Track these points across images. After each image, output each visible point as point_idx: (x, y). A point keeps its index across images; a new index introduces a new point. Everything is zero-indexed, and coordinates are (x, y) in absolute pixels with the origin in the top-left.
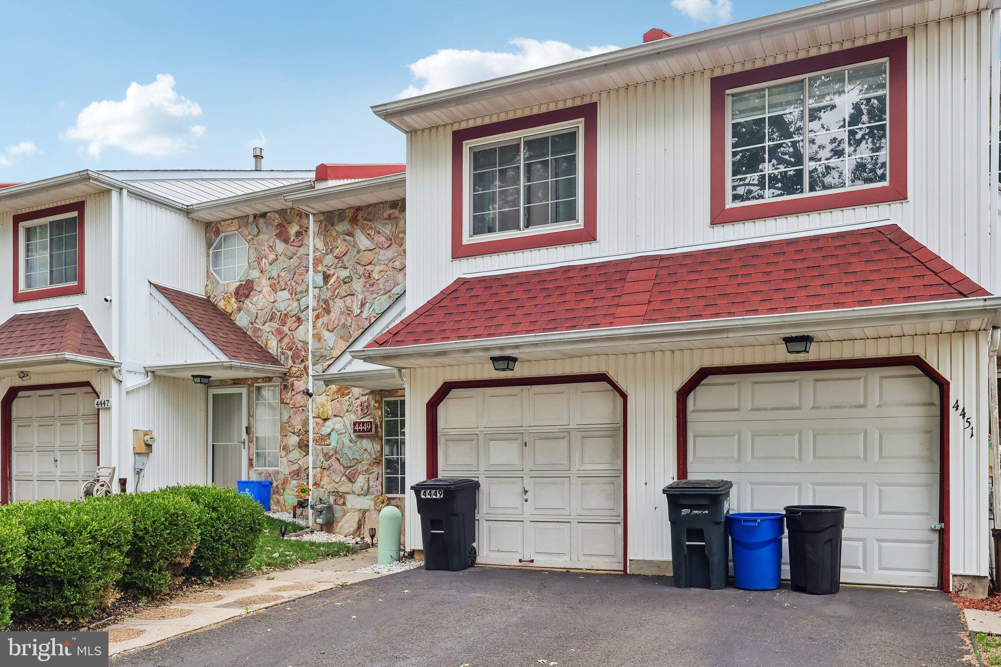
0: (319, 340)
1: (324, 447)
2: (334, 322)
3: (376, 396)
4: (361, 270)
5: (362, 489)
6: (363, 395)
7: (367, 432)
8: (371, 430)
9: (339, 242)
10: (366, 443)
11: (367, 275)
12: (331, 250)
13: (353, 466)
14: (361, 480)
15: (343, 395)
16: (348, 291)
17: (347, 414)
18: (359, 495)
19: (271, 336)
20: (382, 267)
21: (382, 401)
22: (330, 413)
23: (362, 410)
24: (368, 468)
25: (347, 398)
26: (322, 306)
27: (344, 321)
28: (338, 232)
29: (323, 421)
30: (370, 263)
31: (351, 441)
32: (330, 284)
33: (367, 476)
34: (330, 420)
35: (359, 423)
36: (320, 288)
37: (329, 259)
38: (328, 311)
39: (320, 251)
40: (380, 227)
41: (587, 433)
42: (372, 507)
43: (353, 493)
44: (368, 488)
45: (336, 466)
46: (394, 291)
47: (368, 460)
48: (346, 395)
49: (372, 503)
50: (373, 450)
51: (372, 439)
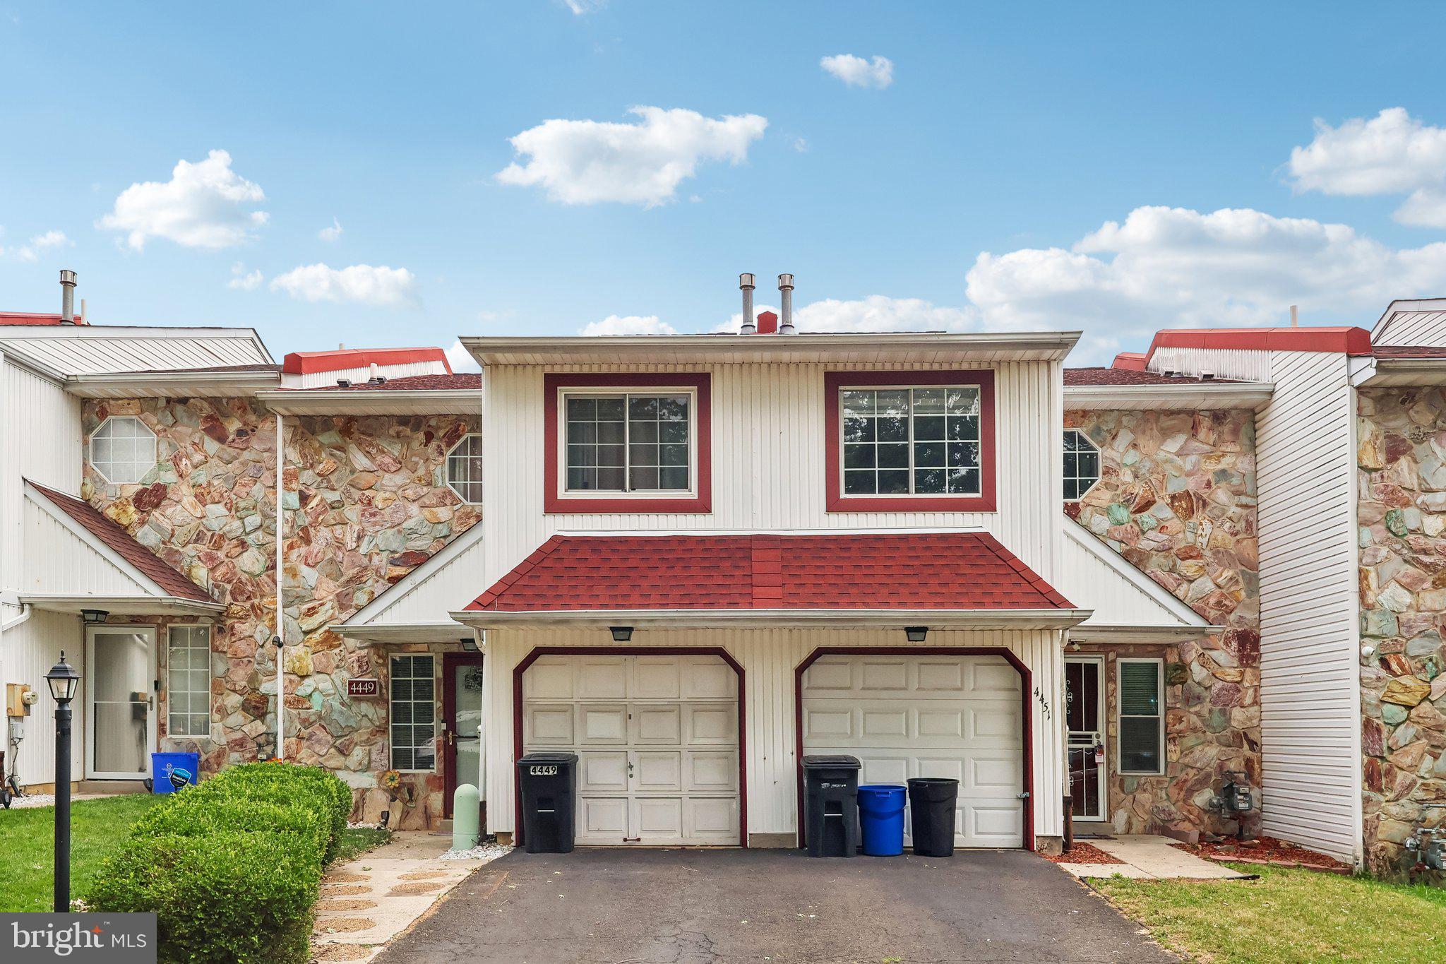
0: (294, 576)
1: (301, 711)
2: (316, 556)
3: (379, 650)
4: (356, 494)
5: (360, 764)
6: (360, 648)
7: (368, 693)
8: (374, 692)
9: (324, 455)
10: (365, 707)
11: (365, 502)
12: (312, 465)
13: (346, 736)
14: (358, 753)
15: (331, 647)
16: (338, 518)
17: (337, 671)
18: (355, 771)
19: (196, 562)
20: (388, 495)
21: (388, 657)
22: (311, 668)
23: (359, 666)
24: (369, 738)
25: (337, 651)
26: (298, 534)
27: (331, 555)
28: (322, 445)
29: (299, 679)
30: (370, 488)
31: (342, 704)
32: (310, 507)
33: (368, 748)
34: (311, 678)
35: (357, 683)
36: (295, 511)
37: (308, 476)
38: (308, 541)
39: (294, 464)
40: (384, 444)
41: (699, 707)
42: (375, 786)
43: (347, 768)
44: (370, 762)
45: (321, 735)
46: (405, 525)
47: (368, 728)
48: (336, 648)
49: (375, 781)
50: (375, 716)
51: (375, 702)
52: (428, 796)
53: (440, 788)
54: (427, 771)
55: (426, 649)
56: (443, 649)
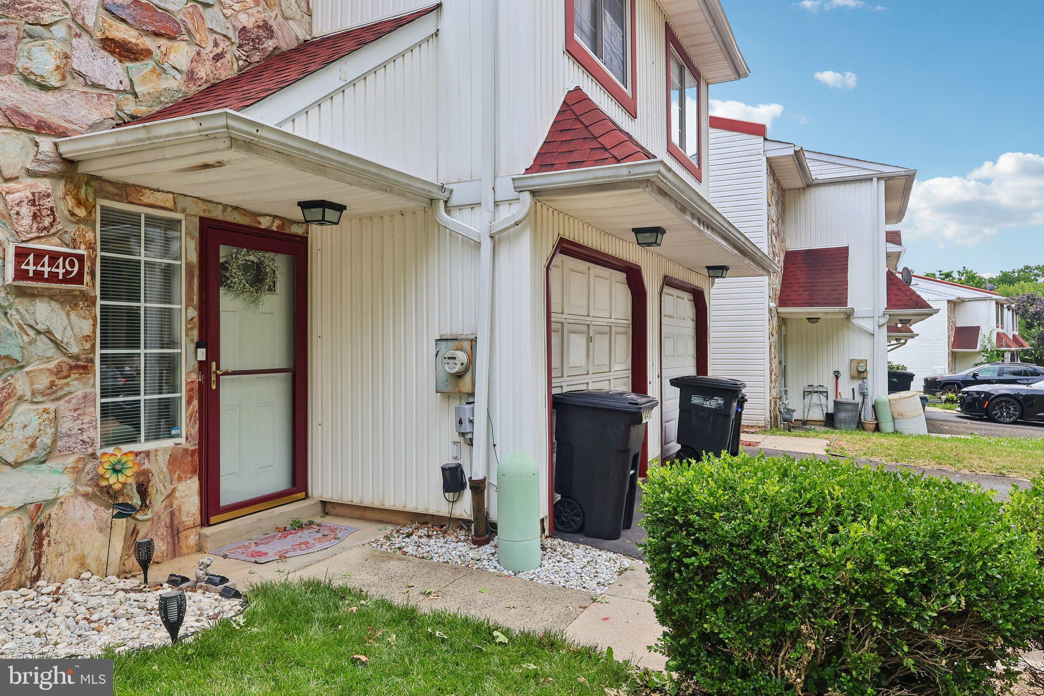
3: (78, 187)
5: (34, 446)
7: (65, 280)
8: (79, 279)
10: (48, 314)
14: (27, 422)
21: (94, 206)
23: (36, 217)
24: (51, 385)
33: (49, 407)
35: (35, 255)
42: (66, 491)
44: (54, 441)
47: (51, 360)
49: (66, 481)
50: (69, 332)
51: (70, 301)
52: (174, 491)
53: (194, 472)
54: (169, 443)
55: (170, 205)
56: (199, 210)
